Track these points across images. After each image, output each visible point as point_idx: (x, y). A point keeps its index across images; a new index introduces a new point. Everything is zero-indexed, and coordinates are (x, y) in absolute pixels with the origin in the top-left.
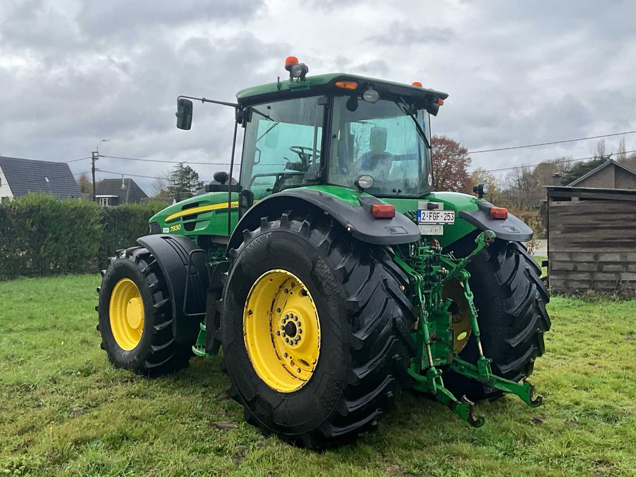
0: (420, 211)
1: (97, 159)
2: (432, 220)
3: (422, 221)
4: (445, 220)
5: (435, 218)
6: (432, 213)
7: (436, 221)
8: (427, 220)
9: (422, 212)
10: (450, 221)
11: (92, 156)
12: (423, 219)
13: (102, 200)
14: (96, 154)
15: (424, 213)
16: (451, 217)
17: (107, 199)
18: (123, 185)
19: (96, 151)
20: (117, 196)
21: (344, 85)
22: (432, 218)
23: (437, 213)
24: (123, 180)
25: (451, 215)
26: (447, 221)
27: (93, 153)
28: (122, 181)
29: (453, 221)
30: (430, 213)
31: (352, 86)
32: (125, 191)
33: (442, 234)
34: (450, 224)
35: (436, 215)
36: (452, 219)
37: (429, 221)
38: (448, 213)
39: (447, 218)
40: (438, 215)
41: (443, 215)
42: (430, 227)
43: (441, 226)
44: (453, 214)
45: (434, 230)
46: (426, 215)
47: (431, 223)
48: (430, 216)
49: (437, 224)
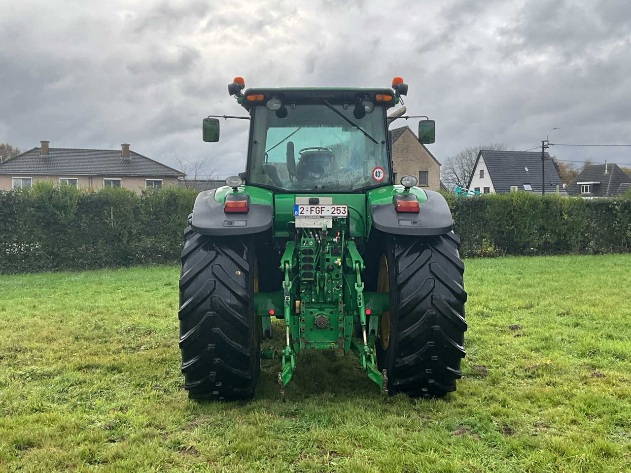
0: (298, 205)
1: (547, 147)
2: (314, 214)
3: (300, 215)
4: (332, 213)
5: (318, 212)
6: (314, 207)
7: (320, 214)
8: (307, 213)
9: (300, 207)
10: (341, 214)
11: (542, 145)
12: (301, 213)
13: (583, 187)
14: (546, 143)
15: (303, 207)
17: (588, 186)
18: (606, 171)
19: (546, 140)
20: (599, 183)
21: (256, 98)
23: (321, 208)
24: (606, 165)
25: (342, 210)
26: (336, 215)
27: (543, 142)
28: (605, 167)
29: (346, 214)
30: (311, 208)
31: (261, 97)
32: (608, 176)
33: (331, 227)
34: (341, 217)
35: (320, 209)
36: (344, 212)
37: (311, 215)
38: (337, 208)
39: (335, 212)
40: (323, 209)
41: (330, 209)
42: (313, 220)
43: (328, 219)
44: (345, 208)
45: (319, 223)
46: (305, 209)
47: (313, 216)
48: (311, 211)
49: (322, 217)
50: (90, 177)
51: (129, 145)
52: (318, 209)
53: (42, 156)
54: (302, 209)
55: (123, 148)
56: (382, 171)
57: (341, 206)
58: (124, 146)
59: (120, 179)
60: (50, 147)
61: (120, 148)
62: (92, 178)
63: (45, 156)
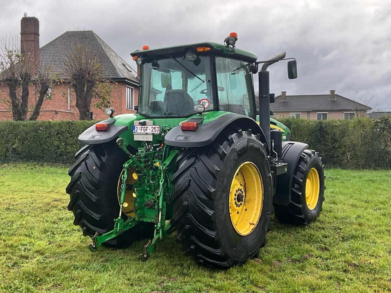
0: (135, 126)
2: (143, 131)
3: (136, 132)
4: (152, 131)
5: (144, 130)
6: (142, 127)
7: (145, 132)
8: (139, 131)
9: (136, 127)
10: (156, 132)
12: (136, 131)
15: (137, 127)
16: (157, 130)
22: (142, 131)
23: (146, 127)
25: (157, 129)
26: (154, 132)
29: (159, 132)
30: (141, 127)
33: (152, 140)
34: (156, 134)
35: (146, 129)
36: (158, 130)
37: (141, 132)
38: (154, 127)
39: (153, 130)
40: (147, 128)
41: (151, 128)
42: (142, 136)
43: (150, 135)
44: (158, 127)
45: (146, 138)
46: (138, 129)
47: (142, 133)
48: (141, 129)
49: (147, 134)
50: (309, 112)
51: (335, 91)
52: (144, 128)
53: (282, 101)
54: (137, 128)
55: (331, 93)
56: (207, 101)
57: (156, 126)
58: (332, 92)
59: (327, 113)
60: (286, 95)
61: (329, 93)
62: (309, 113)
63: (284, 100)
